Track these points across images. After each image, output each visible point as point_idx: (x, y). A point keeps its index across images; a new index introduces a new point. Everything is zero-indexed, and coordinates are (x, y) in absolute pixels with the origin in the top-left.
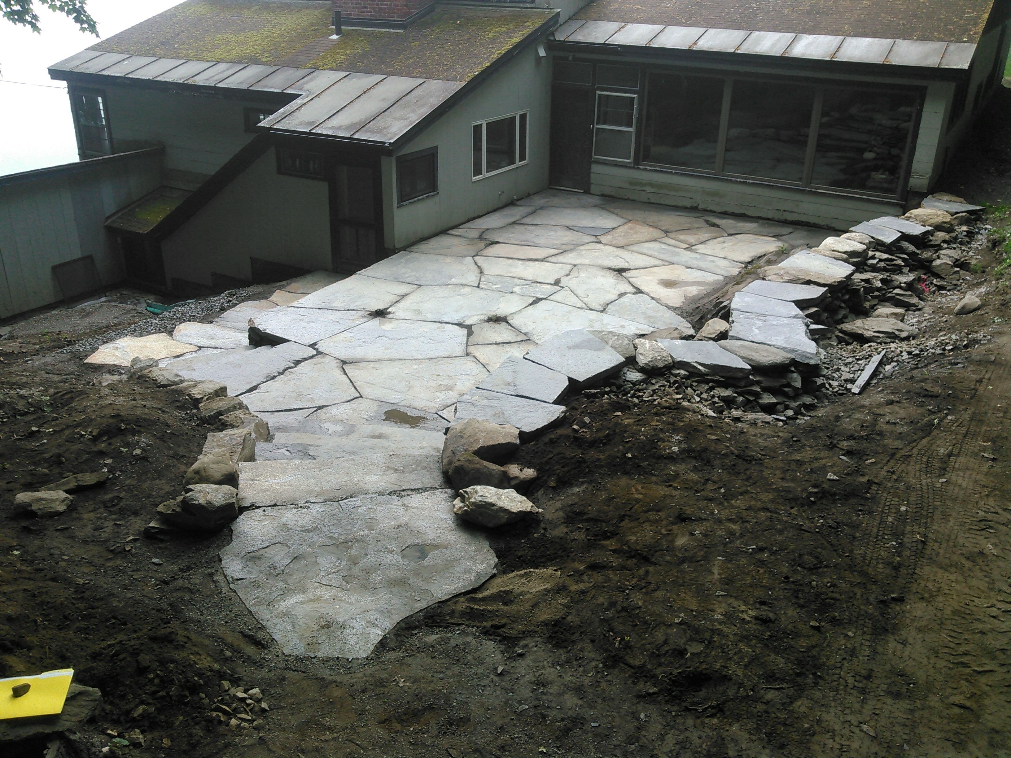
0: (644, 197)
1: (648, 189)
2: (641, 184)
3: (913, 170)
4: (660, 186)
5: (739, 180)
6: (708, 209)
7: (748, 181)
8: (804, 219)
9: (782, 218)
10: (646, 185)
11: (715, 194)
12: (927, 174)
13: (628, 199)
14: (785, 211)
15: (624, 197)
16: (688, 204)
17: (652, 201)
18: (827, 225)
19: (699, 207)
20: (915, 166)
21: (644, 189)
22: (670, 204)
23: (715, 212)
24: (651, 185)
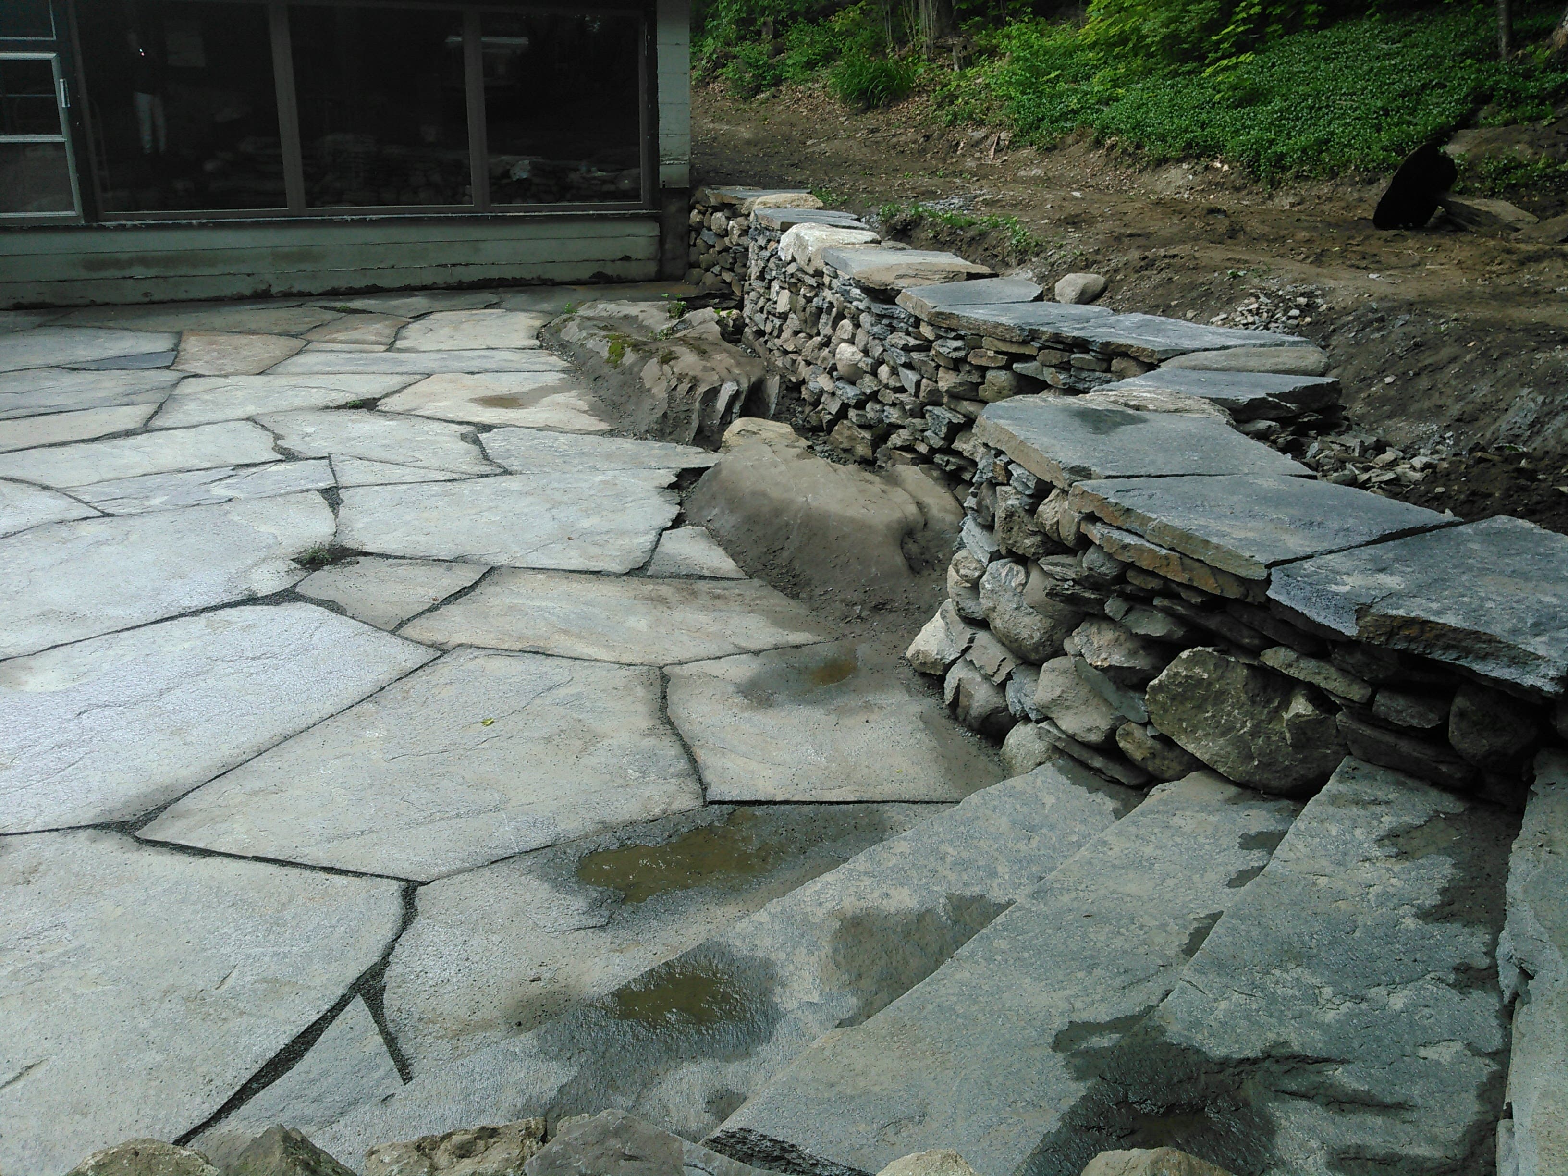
0: (132, 292)
1: (138, 271)
2: (117, 264)
3: (661, 152)
4: (170, 260)
5: (348, 218)
6: (295, 290)
7: (368, 217)
8: (494, 273)
9: (452, 281)
10: (131, 263)
11: (304, 256)
12: (684, 154)
13: (93, 304)
14: (454, 265)
15: (80, 301)
16: (245, 287)
17: (156, 297)
18: (539, 278)
19: (274, 290)
20: (665, 143)
21: (127, 273)
22: (203, 295)
23: (310, 294)
24: (144, 261)
